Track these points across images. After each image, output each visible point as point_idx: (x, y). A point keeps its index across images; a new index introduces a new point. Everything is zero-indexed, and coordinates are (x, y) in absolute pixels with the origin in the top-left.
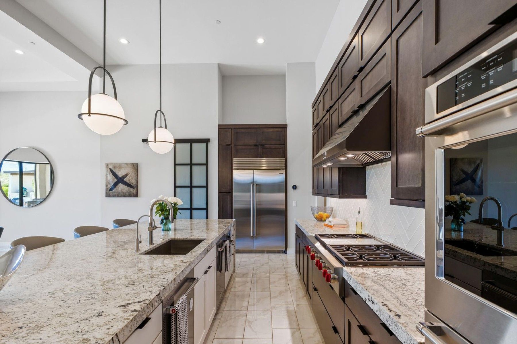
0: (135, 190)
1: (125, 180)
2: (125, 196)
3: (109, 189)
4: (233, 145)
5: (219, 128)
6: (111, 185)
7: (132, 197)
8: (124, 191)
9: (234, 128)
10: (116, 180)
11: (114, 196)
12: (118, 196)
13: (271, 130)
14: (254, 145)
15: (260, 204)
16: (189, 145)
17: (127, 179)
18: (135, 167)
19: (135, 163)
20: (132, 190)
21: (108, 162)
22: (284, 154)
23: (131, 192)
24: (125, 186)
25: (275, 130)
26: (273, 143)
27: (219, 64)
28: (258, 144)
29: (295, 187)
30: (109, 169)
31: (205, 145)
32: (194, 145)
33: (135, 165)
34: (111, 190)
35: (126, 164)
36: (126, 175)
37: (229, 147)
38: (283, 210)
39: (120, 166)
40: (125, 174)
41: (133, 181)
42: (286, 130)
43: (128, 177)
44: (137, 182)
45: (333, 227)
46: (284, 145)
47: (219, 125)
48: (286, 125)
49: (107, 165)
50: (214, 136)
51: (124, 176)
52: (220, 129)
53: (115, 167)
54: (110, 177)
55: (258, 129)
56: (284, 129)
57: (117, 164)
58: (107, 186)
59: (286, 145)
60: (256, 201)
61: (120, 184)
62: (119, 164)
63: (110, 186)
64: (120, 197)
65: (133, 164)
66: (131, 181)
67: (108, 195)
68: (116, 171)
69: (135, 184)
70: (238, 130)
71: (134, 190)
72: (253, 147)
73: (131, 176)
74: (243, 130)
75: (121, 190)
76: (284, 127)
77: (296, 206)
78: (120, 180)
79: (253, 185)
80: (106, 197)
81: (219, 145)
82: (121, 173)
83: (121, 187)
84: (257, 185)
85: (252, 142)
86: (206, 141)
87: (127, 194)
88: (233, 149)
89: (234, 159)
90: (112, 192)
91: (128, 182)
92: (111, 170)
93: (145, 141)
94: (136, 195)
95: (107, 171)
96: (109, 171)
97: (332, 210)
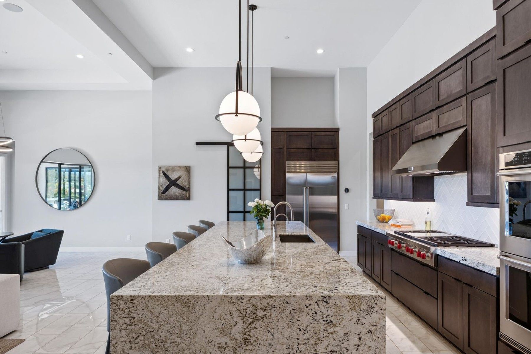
0: (188, 193)
1: (177, 182)
2: (177, 198)
3: (161, 192)
4: (285, 148)
5: (271, 131)
6: (164, 188)
7: (184, 200)
8: (177, 194)
9: (287, 131)
10: (169, 183)
11: (166, 199)
12: (171, 198)
13: (323, 134)
14: (307, 148)
15: (313, 208)
17: (180, 182)
18: (188, 169)
19: (187, 166)
20: (184, 192)
21: (161, 164)
22: (336, 158)
23: (183, 194)
24: (178, 189)
25: (328, 133)
26: (326, 146)
27: (273, 68)
28: (310, 147)
29: (347, 190)
30: (161, 172)
33: (188, 167)
34: (164, 192)
35: (179, 167)
36: (180, 177)
37: (281, 150)
38: (335, 213)
39: (173, 169)
40: (178, 177)
41: (186, 184)
42: (338, 134)
43: (180, 180)
44: (189, 184)
45: (401, 226)
46: (336, 148)
47: (272, 129)
48: (338, 129)
49: (160, 168)
51: (177, 179)
52: (273, 132)
53: (167, 170)
54: (163, 179)
55: (310, 133)
56: (336, 133)
57: (170, 166)
58: (159, 189)
59: (338, 148)
60: (309, 204)
61: (173, 187)
62: (172, 166)
63: (162, 189)
64: (173, 200)
65: (185, 166)
66: (184, 184)
67: (160, 198)
68: (169, 174)
69: (187, 186)
70: (291, 133)
71: (186, 193)
72: (305, 150)
73: (184, 179)
74: (295, 134)
75: (174, 193)
76: (336, 131)
77: (348, 209)
78: (173, 183)
79: (306, 188)
80: (159, 199)
81: (272, 148)
82: (173, 176)
83: (174, 190)
84: (310, 188)
85: (305, 145)
87: (180, 197)
88: (285, 153)
89: (287, 162)
90: (164, 195)
91: (181, 185)
92: (164, 173)
93: (197, 143)
94: (188, 198)
95: (160, 174)
96: (162, 174)
97: (393, 212)
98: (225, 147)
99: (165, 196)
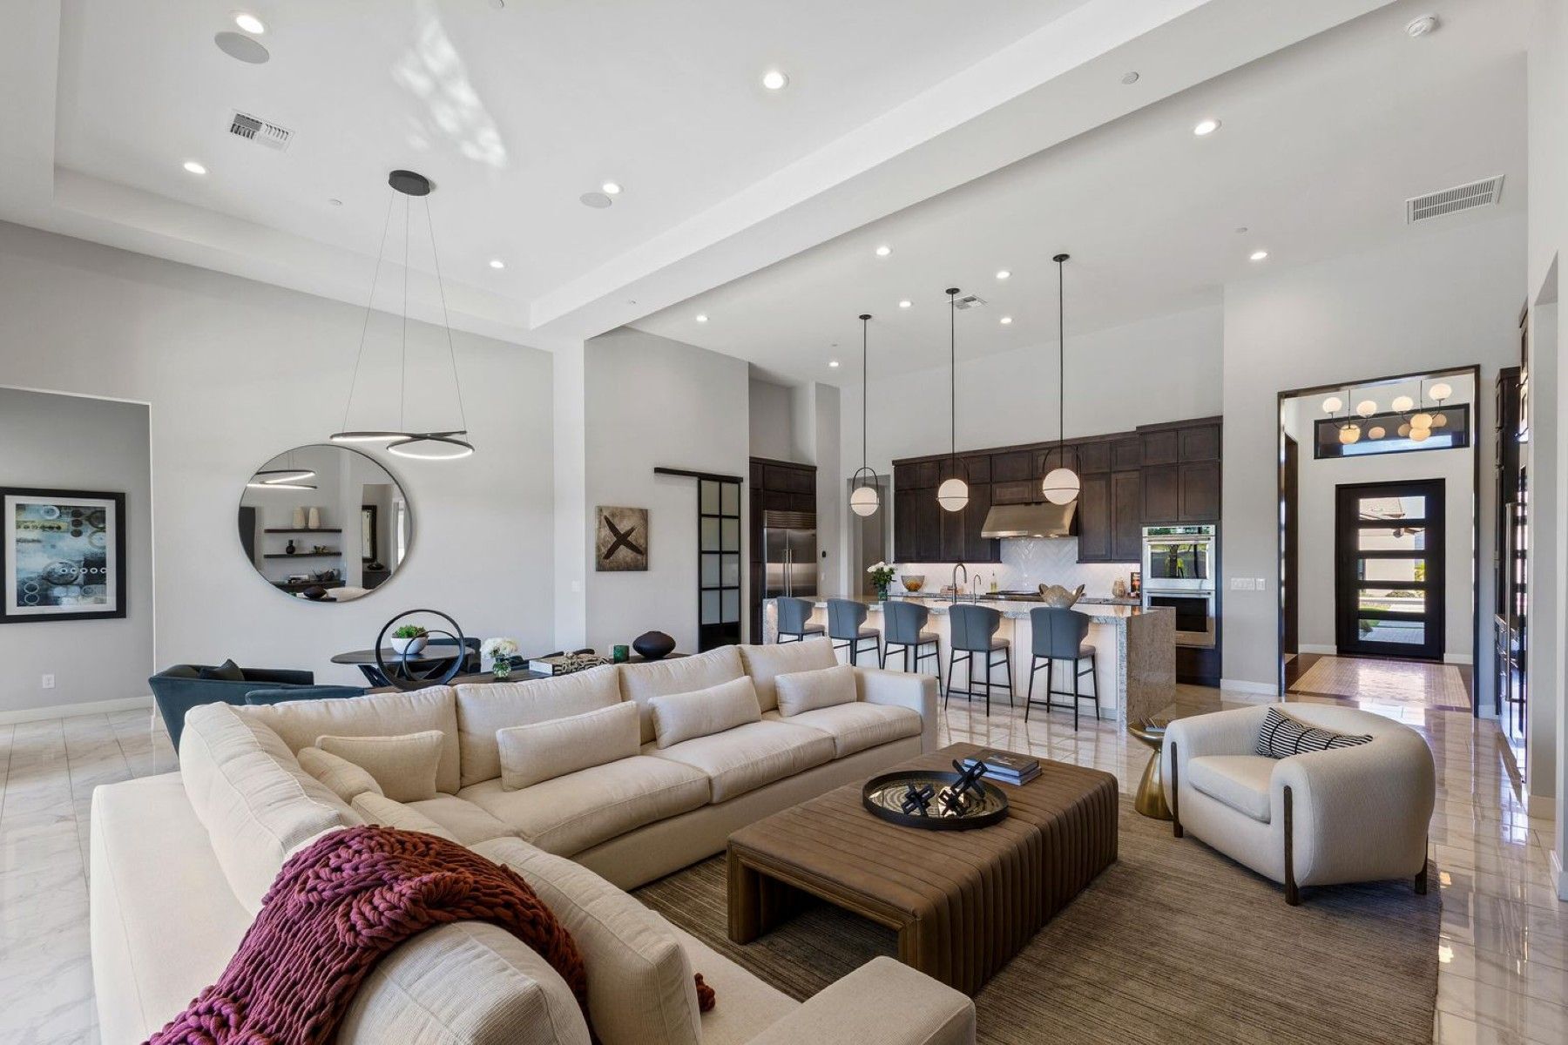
1: (629, 538)
2: (625, 568)
3: (603, 555)
4: (765, 491)
5: (750, 463)
6: (607, 549)
7: (639, 570)
8: (628, 559)
9: (766, 464)
10: (615, 539)
11: (611, 569)
12: (618, 568)
13: (801, 472)
14: (785, 492)
16: (717, 484)
17: (632, 538)
18: (644, 515)
20: (639, 557)
21: (601, 503)
23: (638, 560)
24: (630, 551)
25: (804, 472)
26: (802, 491)
27: (750, 362)
28: (789, 491)
29: (823, 555)
30: (602, 518)
31: (736, 486)
32: (725, 486)
33: (644, 512)
34: (608, 556)
35: (631, 509)
36: (632, 530)
37: (759, 492)
38: (812, 584)
39: (621, 512)
40: (630, 528)
41: (642, 541)
42: (815, 474)
43: (633, 533)
44: (646, 542)
47: (750, 458)
48: (815, 468)
49: (600, 510)
50: (744, 471)
51: (627, 531)
53: (613, 515)
54: (606, 531)
55: (787, 469)
56: (813, 473)
57: (617, 508)
58: (598, 549)
59: (814, 495)
61: (622, 547)
62: (621, 508)
63: (604, 550)
64: (621, 570)
65: (641, 511)
66: (638, 541)
67: (600, 568)
68: (615, 521)
69: (644, 546)
70: (770, 468)
71: (642, 559)
72: (785, 495)
73: (638, 532)
74: (773, 469)
75: (623, 558)
76: (813, 470)
78: (622, 539)
79: (789, 550)
80: (597, 570)
81: (750, 488)
82: (623, 527)
83: (623, 553)
84: (792, 550)
85: (784, 488)
86: (737, 481)
87: (631, 565)
88: (763, 497)
89: (766, 511)
90: (607, 561)
91: (634, 543)
92: (606, 518)
93: (658, 470)
94: (645, 568)
95: (600, 522)
96: (604, 522)
97: (922, 578)
98: (694, 481)
99: (610, 562)
